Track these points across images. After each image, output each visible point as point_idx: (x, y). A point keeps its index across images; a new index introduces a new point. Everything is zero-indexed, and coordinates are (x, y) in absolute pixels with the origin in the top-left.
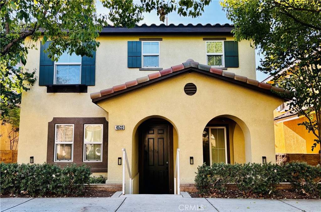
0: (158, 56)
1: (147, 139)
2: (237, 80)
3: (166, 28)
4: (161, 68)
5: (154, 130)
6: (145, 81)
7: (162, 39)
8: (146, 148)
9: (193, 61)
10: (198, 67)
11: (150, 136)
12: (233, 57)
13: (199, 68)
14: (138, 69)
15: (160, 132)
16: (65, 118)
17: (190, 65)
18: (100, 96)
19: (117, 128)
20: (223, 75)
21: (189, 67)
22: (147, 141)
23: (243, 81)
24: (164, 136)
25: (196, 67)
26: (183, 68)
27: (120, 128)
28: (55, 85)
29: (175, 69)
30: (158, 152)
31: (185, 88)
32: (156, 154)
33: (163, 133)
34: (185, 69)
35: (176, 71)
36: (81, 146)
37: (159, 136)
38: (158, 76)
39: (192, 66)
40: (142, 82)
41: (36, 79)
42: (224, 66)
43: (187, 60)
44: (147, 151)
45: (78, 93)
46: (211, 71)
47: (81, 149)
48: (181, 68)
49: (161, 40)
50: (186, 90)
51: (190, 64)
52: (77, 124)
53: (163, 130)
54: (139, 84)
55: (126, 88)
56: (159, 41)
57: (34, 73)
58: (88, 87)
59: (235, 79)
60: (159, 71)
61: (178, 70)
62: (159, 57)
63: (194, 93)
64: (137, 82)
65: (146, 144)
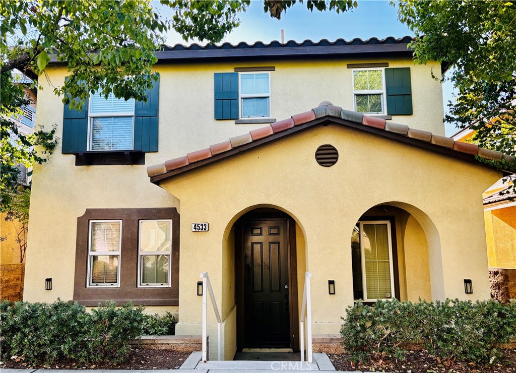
0: (268, 97)
1: (249, 244)
2: (413, 137)
3: (281, 48)
4: (273, 119)
5: (261, 229)
6: (245, 143)
7: (274, 67)
8: (249, 260)
9: (331, 105)
10: (340, 115)
11: (255, 239)
12: (402, 96)
13: (343, 117)
14: (233, 122)
15: (273, 231)
16: (106, 209)
17: (326, 112)
18: (165, 171)
19: (196, 229)
20: (387, 129)
21: (324, 115)
22: (250, 248)
23: (425, 139)
24: (281, 238)
25: (337, 115)
26: (314, 118)
27: (201, 228)
28: (89, 151)
29: (298, 120)
30: (269, 268)
31: (317, 154)
32: (266, 271)
33: (278, 234)
34: (317, 119)
35: (300, 123)
36: (135, 258)
37: (272, 238)
38: (267, 133)
39: (330, 114)
40: (239, 145)
41: (56, 143)
42: (386, 114)
43: (321, 104)
44: (251, 265)
45: (129, 166)
46: (365, 123)
47: (134, 264)
48: (310, 118)
49: (273, 69)
50: (319, 157)
51: (326, 110)
52: (126, 220)
53: (278, 228)
54: (234, 149)
55: (210, 156)
56: (269, 72)
57: (53, 132)
58: (147, 155)
59: (410, 136)
60: (269, 125)
61: (304, 122)
62: (270, 100)
63: (334, 163)
64: (230, 146)
65: (249, 253)
